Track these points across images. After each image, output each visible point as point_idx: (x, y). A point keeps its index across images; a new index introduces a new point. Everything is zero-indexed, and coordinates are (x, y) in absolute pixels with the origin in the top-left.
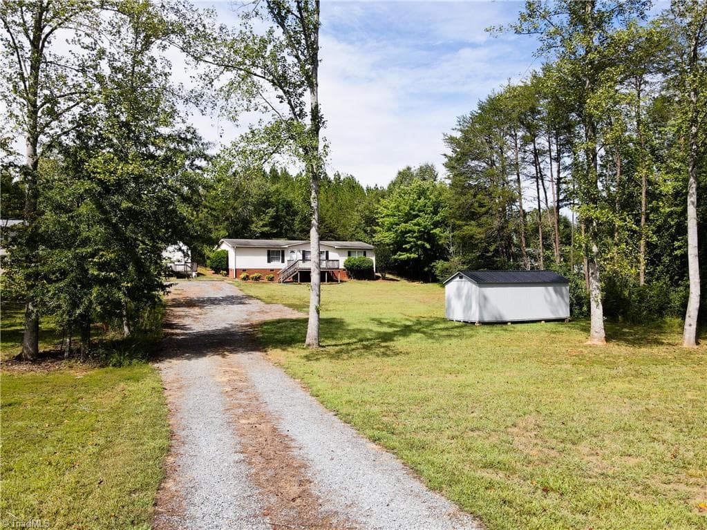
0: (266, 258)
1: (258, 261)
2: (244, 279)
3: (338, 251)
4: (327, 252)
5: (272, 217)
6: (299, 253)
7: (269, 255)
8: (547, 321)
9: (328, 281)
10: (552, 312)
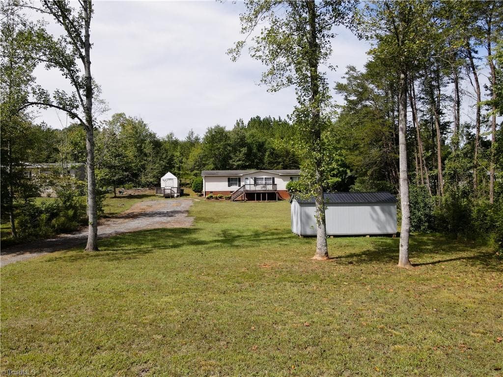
0: (227, 183)
1: (221, 186)
2: (208, 198)
3: (282, 177)
4: (273, 179)
5: (245, 154)
6: (251, 180)
7: (229, 181)
8: (371, 236)
9: (268, 200)
10: (379, 228)
